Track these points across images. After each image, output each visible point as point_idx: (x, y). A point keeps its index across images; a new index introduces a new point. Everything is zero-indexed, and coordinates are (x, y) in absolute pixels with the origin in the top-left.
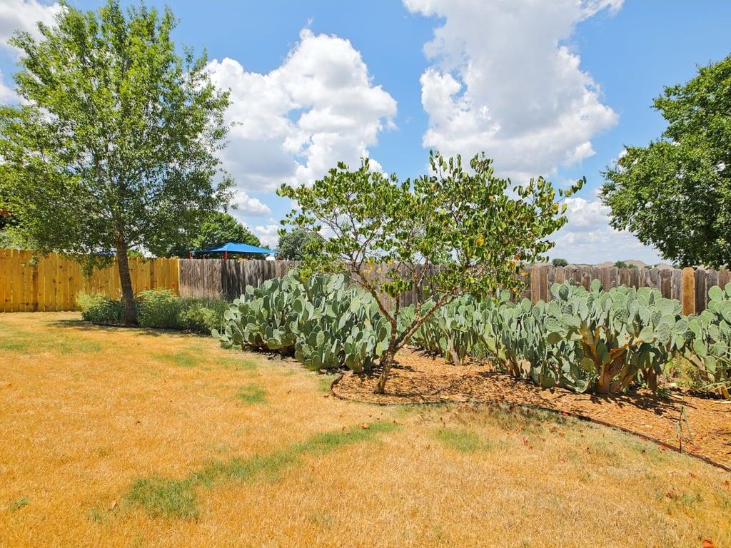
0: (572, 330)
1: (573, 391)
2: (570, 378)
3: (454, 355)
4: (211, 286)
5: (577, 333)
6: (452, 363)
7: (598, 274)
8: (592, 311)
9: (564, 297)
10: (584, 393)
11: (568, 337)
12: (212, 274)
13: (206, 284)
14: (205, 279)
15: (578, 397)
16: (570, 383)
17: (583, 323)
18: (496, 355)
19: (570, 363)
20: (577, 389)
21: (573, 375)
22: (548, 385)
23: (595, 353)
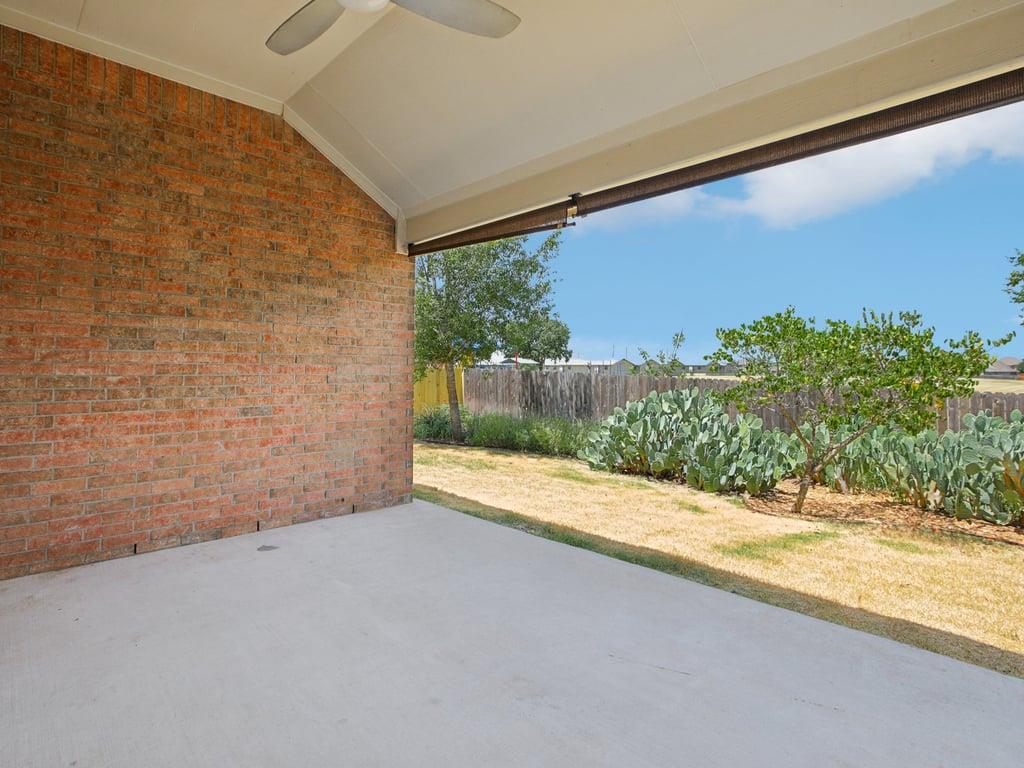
0: (994, 461)
1: (995, 524)
2: (988, 511)
3: (843, 484)
4: (508, 400)
5: (998, 465)
6: (840, 492)
7: (1015, 401)
8: (1016, 444)
9: (980, 427)
10: (1007, 526)
11: (988, 468)
12: (509, 387)
13: (500, 399)
14: (499, 391)
15: (1001, 529)
16: (989, 515)
17: (1007, 456)
18: (898, 484)
19: (990, 494)
20: (999, 522)
21: (994, 507)
22: (964, 516)
23: (1019, 485)
